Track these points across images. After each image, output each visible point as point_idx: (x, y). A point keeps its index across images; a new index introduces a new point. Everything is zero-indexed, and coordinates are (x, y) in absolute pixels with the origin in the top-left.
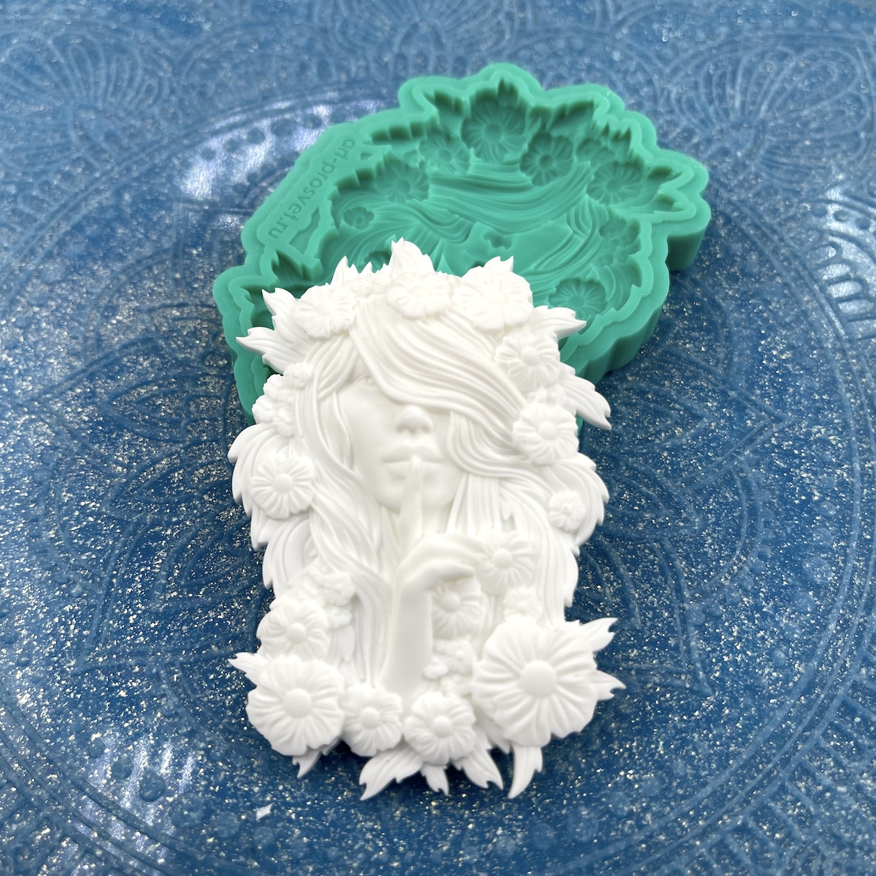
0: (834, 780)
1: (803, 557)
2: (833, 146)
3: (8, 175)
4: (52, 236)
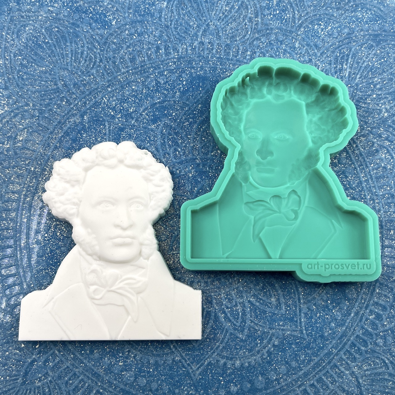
2: (385, 98)
3: (33, 105)
4: (56, 137)
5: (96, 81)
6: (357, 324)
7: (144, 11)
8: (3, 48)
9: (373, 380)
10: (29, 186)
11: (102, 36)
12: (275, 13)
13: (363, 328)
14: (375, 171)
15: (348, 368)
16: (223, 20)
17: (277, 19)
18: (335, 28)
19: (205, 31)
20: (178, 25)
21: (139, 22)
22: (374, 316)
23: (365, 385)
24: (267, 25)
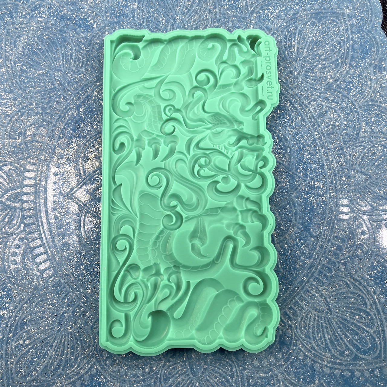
0: (316, 292)
1: (310, 227)
2: (329, 66)
3: (36, 104)
4: (58, 129)
5: (86, 78)
6: (322, 256)
7: (120, 13)
8: (4, 58)
9: (338, 299)
10: (42, 172)
11: (86, 38)
12: (230, 3)
13: (327, 258)
14: (326, 129)
15: (318, 291)
16: (187, 14)
17: (233, 8)
18: (282, 11)
19: (172, 25)
20: (149, 22)
21: (116, 23)
22: (335, 248)
23: (333, 303)
24: (224, 14)
